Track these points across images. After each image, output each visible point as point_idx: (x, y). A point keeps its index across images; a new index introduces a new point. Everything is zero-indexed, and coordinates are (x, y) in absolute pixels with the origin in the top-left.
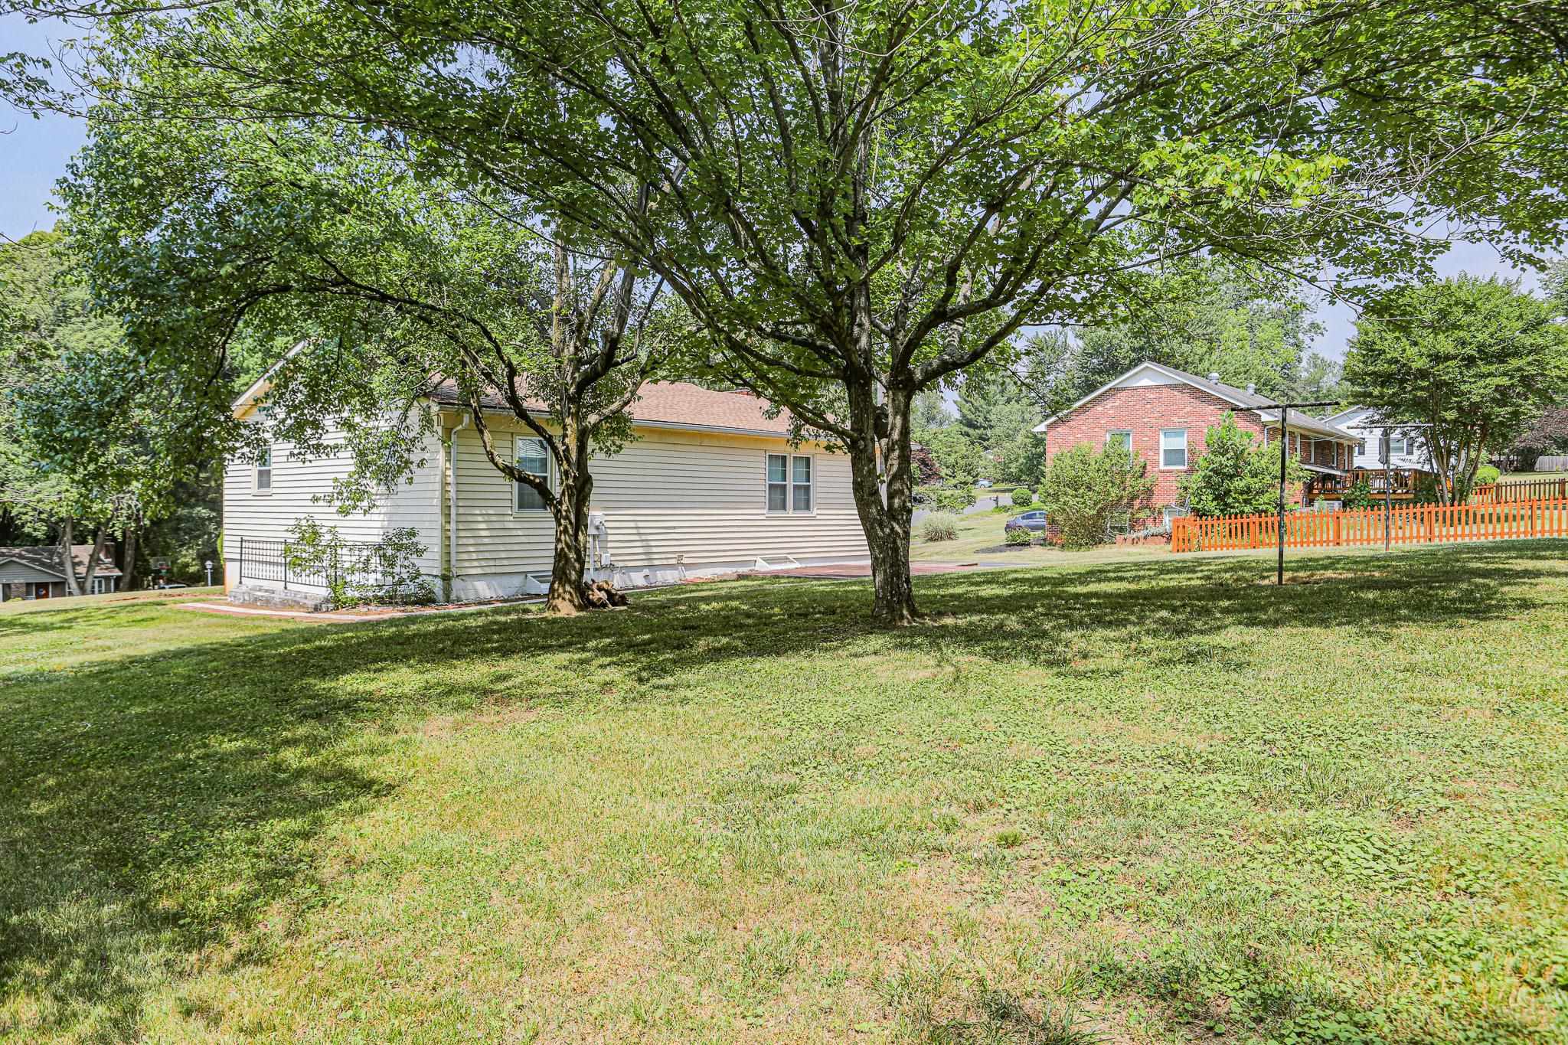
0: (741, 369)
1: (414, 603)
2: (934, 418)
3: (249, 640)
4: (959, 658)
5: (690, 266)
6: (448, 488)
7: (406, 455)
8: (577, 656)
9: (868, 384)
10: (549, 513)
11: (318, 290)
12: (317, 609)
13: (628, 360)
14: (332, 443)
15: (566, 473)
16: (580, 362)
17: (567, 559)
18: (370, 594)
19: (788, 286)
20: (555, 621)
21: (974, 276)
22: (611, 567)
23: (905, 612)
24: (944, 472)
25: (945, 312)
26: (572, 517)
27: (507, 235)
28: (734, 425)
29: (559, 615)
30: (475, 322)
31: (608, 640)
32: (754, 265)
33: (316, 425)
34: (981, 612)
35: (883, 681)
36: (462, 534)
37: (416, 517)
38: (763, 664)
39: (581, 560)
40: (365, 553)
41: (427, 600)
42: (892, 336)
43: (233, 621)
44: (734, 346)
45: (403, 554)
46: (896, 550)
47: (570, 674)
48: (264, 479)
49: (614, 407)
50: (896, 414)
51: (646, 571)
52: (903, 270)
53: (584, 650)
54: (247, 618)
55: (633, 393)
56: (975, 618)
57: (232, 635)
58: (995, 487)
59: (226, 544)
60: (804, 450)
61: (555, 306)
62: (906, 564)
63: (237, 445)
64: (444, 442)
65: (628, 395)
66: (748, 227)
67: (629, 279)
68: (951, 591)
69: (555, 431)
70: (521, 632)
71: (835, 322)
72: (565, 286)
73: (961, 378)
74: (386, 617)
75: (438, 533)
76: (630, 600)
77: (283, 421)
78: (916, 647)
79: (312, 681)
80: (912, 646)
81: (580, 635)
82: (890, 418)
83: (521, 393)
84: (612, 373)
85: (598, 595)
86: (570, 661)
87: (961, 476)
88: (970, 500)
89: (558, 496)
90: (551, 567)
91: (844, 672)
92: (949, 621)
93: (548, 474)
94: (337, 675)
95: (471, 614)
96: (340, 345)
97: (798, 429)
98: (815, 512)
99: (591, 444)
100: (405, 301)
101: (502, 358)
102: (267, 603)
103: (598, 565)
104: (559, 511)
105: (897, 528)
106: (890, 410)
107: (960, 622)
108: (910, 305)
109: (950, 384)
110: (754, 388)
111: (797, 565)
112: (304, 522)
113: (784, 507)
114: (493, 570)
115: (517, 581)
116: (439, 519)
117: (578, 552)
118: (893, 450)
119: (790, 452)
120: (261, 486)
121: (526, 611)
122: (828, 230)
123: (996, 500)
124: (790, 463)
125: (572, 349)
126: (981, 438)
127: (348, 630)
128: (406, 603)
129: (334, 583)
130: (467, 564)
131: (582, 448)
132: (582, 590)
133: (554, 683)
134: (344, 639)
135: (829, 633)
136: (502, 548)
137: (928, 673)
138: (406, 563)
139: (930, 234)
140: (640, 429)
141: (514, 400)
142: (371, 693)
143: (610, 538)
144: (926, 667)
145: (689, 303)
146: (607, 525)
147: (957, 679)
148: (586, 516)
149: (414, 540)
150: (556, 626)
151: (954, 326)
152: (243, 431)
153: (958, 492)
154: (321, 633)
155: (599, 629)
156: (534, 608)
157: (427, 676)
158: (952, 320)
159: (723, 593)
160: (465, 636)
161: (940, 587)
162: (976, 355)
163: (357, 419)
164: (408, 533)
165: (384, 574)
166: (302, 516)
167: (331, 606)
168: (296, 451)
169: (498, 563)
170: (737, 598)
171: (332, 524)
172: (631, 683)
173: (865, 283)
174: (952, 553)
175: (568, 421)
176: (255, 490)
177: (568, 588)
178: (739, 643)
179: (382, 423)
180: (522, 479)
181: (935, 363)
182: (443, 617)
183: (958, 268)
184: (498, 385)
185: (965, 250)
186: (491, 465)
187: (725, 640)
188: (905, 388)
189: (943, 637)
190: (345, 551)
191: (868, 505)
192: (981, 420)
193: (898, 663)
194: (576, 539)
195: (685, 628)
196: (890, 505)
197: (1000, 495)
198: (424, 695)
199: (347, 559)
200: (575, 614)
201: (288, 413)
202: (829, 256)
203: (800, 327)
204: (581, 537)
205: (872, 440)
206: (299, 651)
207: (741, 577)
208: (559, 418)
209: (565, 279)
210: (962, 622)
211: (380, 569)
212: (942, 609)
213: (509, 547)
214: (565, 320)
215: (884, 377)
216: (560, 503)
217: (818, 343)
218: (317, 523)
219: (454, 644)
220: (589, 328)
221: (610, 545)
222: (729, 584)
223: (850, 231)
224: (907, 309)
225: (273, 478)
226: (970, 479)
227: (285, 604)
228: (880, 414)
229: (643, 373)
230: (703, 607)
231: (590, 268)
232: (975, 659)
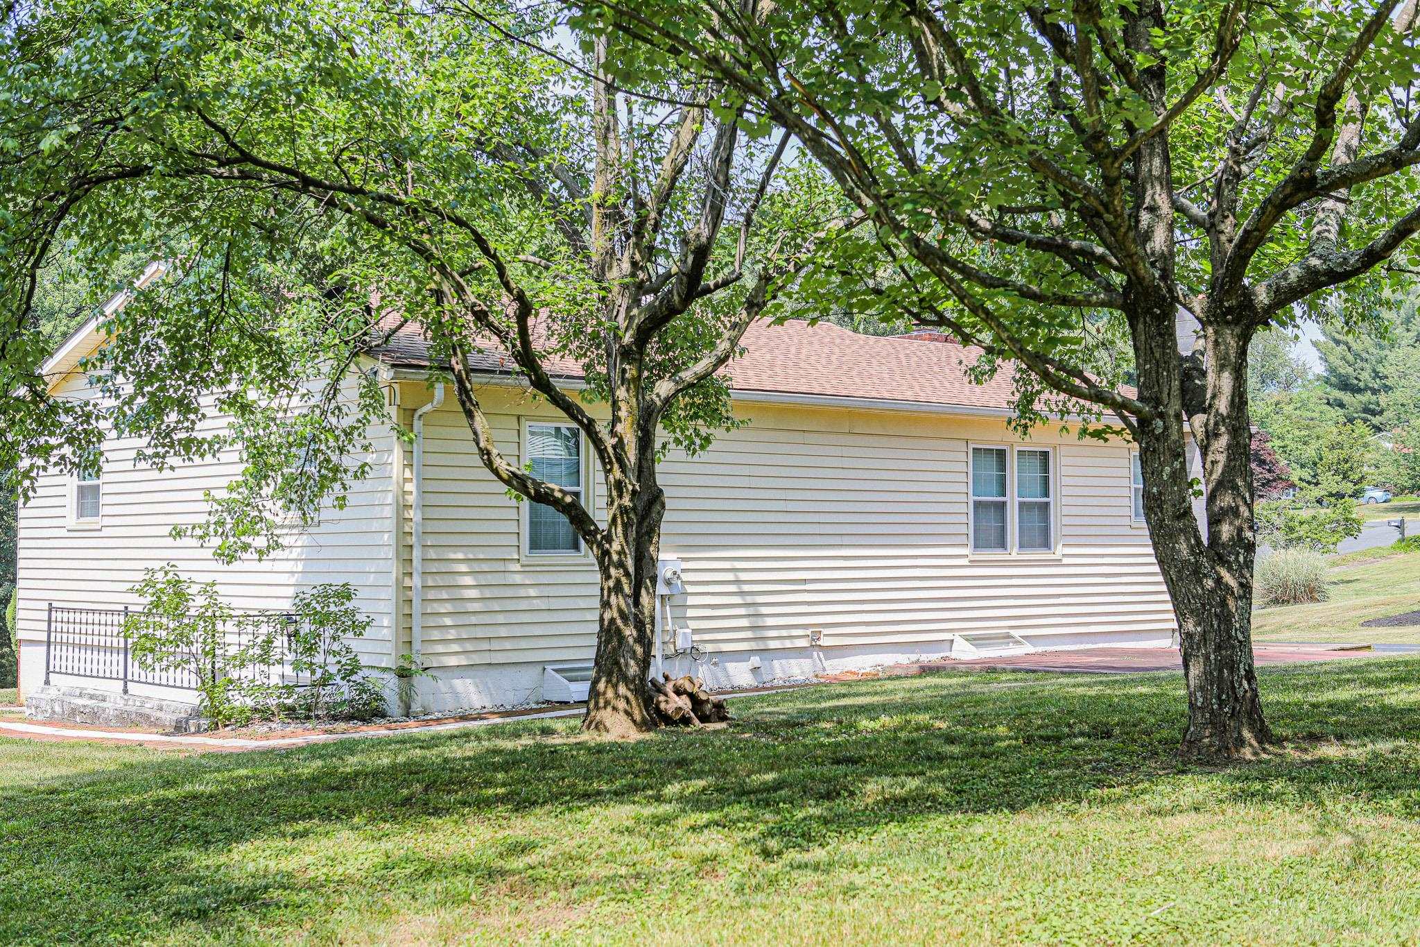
0: (934, 296)
1: (350, 718)
2: (1273, 376)
3: (70, 783)
4: (1359, 819)
5: (845, 111)
6: (411, 514)
7: (334, 458)
8: (648, 811)
9: (1167, 314)
10: (587, 556)
11: (190, 172)
12: (180, 728)
13: (725, 284)
14: (209, 436)
15: (619, 485)
16: (641, 288)
17: (621, 638)
18: (273, 702)
19: (1020, 142)
20: (600, 750)
21: (1364, 109)
22: (693, 653)
23: (1247, 734)
24: (1295, 475)
25: (1314, 178)
26: (630, 563)
27: (514, 69)
28: (909, 395)
29: (607, 738)
30: (459, 222)
31: (701, 783)
32: (956, 108)
33: (185, 406)
34: (1392, 735)
35: (1216, 859)
36: (432, 595)
37: (351, 566)
38: (989, 825)
39: (644, 640)
40: (264, 629)
41: (369, 712)
42: (1210, 226)
43: (38, 751)
44: (924, 253)
45: (329, 632)
46: (1225, 618)
47: (639, 843)
48: (88, 499)
49: (701, 367)
50: (1222, 368)
51: (755, 660)
52: (1228, 103)
53: (659, 799)
54: (59, 744)
55: (734, 342)
56: (1384, 746)
57: (38, 773)
58: (1396, 502)
59: (21, 614)
60: (1039, 437)
61: (596, 193)
62: (1246, 643)
63: (53, 441)
64: (401, 434)
65: (723, 346)
66: (947, 40)
67: (727, 137)
68: (1329, 696)
69: (599, 412)
70: (543, 768)
71: (1106, 206)
72: (613, 155)
73: (1334, 299)
74: (299, 741)
75: (390, 593)
76: (732, 712)
77: (130, 401)
78: (1272, 798)
79: (185, 852)
80: (1266, 797)
81: (649, 773)
82: (1211, 378)
83: (538, 344)
84: (696, 307)
85: (676, 704)
86: (637, 820)
87: (1330, 482)
88: (1350, 527)
89: (603, 526)
90: (592, 654)
91: (1142, 843)
92: (1331, 751)
93: (581, 489)
94: (228, 841)
95: (452, 737)
96: (226, 268)
97: (1028, 399)
98: (1060, 550)
99: (661, 434)
100: (342, 189)
101: (507, 285)
102: (93, 718)
103: (670, 650)
104: (606, 553)
105: (1228, 578)
106: (1209, 362)
107: (1353, 753)
108: (1244, 168)
109: (1315, 311)
110: (957, 328)
111: (1028, 648)
112: (160, 576)
113: (1002, 544)
114: (486, 659)
115: (527, 678)
116: (394, 569)
117: (640, 625)
118: (1217, 435)
119: (1013, 442)
120: (81, 514)
121: (546, 731)
122: (1093, 37)
123: (1401, 526)
124: (1012, 463)
125: (626, 266)
126: (1366, 410)
127: (239, 766)
128: (335, 718)
129: (211, 682)
130: (440, 648)
131: (645, 442)
132: (647, 693)
133: (611, 859)
134: (233, 781)
135: (1105, 771)
136: (501, 619)
137: (1301, 846)
138: (336, 647)
139: (1282, 38)
140: (747, 405)
141: (527, 358)
142: (290, 875)
143: (691, 601)
144: (1297, 835)
145: (841, 180)
146: (685, 577)
147: (1358, 859)
148: (653, 561)
149: (349, 605)
150: (606, 757)
151: (1329, 204)
152: (63, 418)
153: (1324, 513)
154: (193, 770)
155: (682, 763)
156: (559, 726)
157: (387, 845)
158: (1325, 192)
159: (898, 698)
160: (446, 776)
161: (1305, 688)
162: (1372, 257)
163: (252, 395)
164: (337, 594)
165: (297, 666)
166: (157, 565)
167: (205, 723)
168: (149, 452)
169: (495, 645)
170: (927, 708)
171: (208, 578)
172: (749, 859)
173: (1161, 132)
174: (1317, 626)
175: (621, 393)
176: (72, 520)
177: (622, 689)
178: (939, 789)
179: (295, 400)
180: (541, 497)
181: (1294, 273)
182: (403, 742)
183: (1338, 94)
184: (498, 332)
185: (1350, 63)
186: (487, 474)
187: (913, 783)
188: (1236, 322)
189: (1324, 780)
190: (230, 626)
191: (1172, 536)
192: (1365, 376)
193: (1241, 828)
194: (637, 603)
195: (837, 762)
196: (1214, 537)
197: (1409, 517)
198: (383, 878)
199: (233, 640)
200: (634, 736)
201: (139, 390)
202: (1096, 87)
203: (1036, 217)
204: (645, 599)
205: (1178, 417)
206: (157, 803)
207: (926, 671)
208: (605, 388)
209: (612, 143)
210: (1359, 752)
211: (290, 657)
212: (1316, 729)
213: (514, 618)
214: (614, 216)
215: (1199, 303)
216: (609, 539)
217: (1075, 244)
218: (183, 576)
219: (426, 790)
220: (656, 228)
221: (690, 613)
222: (907, 684)
223: (1131, 38)
224: (1238, 176)
225: (104, 500)
226: (1348, 487)
227: (126, 720)
228: (1191, 371)
229: (755, 306)
230: (865, 723)
231: (653, 121)
232: (1390, 822)
